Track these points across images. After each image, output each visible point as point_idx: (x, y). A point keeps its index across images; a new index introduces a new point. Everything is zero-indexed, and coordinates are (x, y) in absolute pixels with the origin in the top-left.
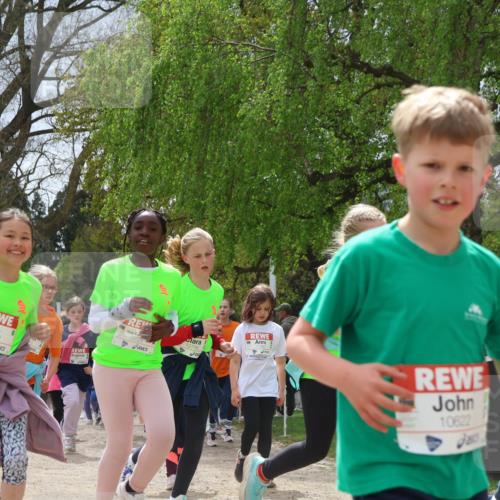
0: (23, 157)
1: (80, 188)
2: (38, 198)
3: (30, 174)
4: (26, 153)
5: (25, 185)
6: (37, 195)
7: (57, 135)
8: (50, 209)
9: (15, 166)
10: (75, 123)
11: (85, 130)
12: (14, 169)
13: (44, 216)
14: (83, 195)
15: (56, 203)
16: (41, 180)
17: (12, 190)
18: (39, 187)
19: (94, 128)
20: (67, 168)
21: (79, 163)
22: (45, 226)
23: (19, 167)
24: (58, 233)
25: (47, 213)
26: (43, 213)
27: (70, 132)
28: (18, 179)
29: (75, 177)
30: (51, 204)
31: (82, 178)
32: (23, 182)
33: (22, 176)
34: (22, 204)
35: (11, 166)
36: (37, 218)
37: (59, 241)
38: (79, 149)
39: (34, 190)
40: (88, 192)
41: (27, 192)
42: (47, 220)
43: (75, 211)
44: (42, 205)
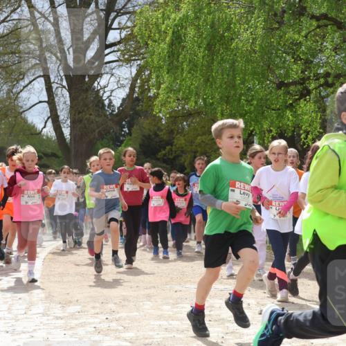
0: (101, 77)
1: (136, 95)
2: (111, 102)
3: (105, 87)
4: (102, 74)
5: (103, 94)
6: (110, 100)
7: (121, 63)
8: (118, 108)
9: (96, 82)
10: (131, 56)
11: (138, 60)
12: (96, 84)
13: (115, 113)
14: (137, 99)
15: (121, 105)
16: (112, 91)
17: (95, 98)
18: (111, 96)
19: (143, 58)
20: (127, 83)
21: (134, 80)
22: (116, 119)
23: (98, 83)
24: (124, 123)
25: (117, 111)
27: (128, 61)
28: (98, 91)
29: (132, 89)
30: (119, 105)
31: (137, 89)
32: (102, 92)
33: (101, 88)
34: (101, 106)
35: (94, 83)
36: (111, 114)
37: (125, 128)
38: (134, 71)
39: (108, 97)
40: (140, 98)
41: (104, 98)
42: (117, 115)
43: (134, 109)
44: (113, 106)
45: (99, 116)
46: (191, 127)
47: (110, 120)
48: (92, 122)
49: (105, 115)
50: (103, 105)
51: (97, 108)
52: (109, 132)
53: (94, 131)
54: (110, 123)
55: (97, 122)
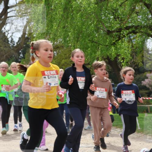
0: (6, 25)
1: (26, 36)
2: (12, 39)
3: (9, 31)
4: (7, 23)
5: (8, 35)
6: (12, 38)
8: (17, 43)
13: (15, 46)
15: (18, 41)
16: (13, 33)
17: (3, 37)
18: (12, 36)
22: (15, 49)
23: (5, 29)
24: (20, 51)
25: (16, 44)
26: (14, 45)
28: (5, 33)
30: (17, 41)
31: (27, 33)
33: (6, 31)
34: (7, 41)
35: (2, 28)
36: (13, 46)
37: (21, 54)
39: (11, 36)
40: (29, 37)
41: (8, 37)
42: (16, 47)
43: (26, 44)
44: (14, 42)
45: (5, 47)
46: (59, 55)
47: (12, 50)
48: (2, 51)
49: (9, 47)
51: (5, 43)
52: (12, 56)
53: (3, 56)
54: (12, 51)
55: (5, 50)
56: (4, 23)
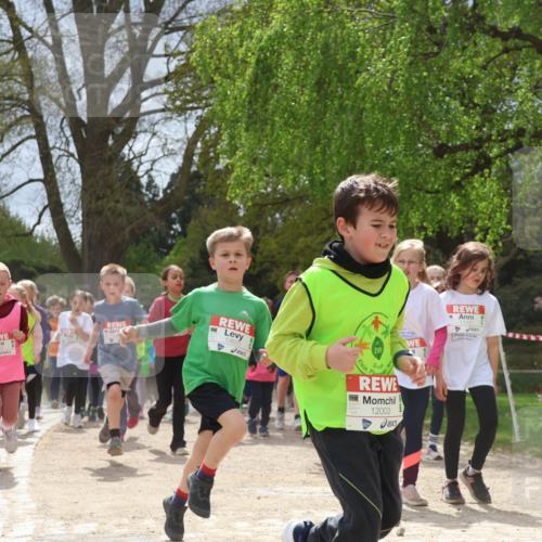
0: (135, 138)
1: (194, 168)
2: (151, 180)
3: (142, 155)
4: (137, 134)
5: (138, 167)
6: (150, 177)
7: (169, 114)
8: (165, 191)
9: (127, 147)
10: (186, 102)
11: (197, 108)
12: (126, 150)
13: (158, 199)
14: (197, 175)
15: (170, 185)
16: (154, 162)
17: (125, 173)
18: (152, 169)
19: (207, 105)
20: (180, 147)
21: (192, 143)
22: (160, 209)
23: (130, 149)
24: (174, 215)
25: (161, 195)
26: (157, 195)
27: (181, 110)
28: (130, 161)
29: (188, 158)
30: (165, 185)
31: (196, 159)
32: (136, 163)
33: (135, 157)
34: (134, 186)
35: (123, 147)
36: (152, 200)
37: (175, 224)
38: (192, 127)
39: (147, 172)
40: (202, 172)
41: (140, 174)
42: (161, 202)
43: (191, 192)
44: (156, 187)
45: (130, 203)
46: (289, 223)
47: (151, 211)
48: (120, 215)
49: (142, 203)
50: (139, 185)
51: (128, 191)
52: (148, 231)
53: (123, 229)
54: (150, 216)
55: (127, 214)
56: (130, 133)
